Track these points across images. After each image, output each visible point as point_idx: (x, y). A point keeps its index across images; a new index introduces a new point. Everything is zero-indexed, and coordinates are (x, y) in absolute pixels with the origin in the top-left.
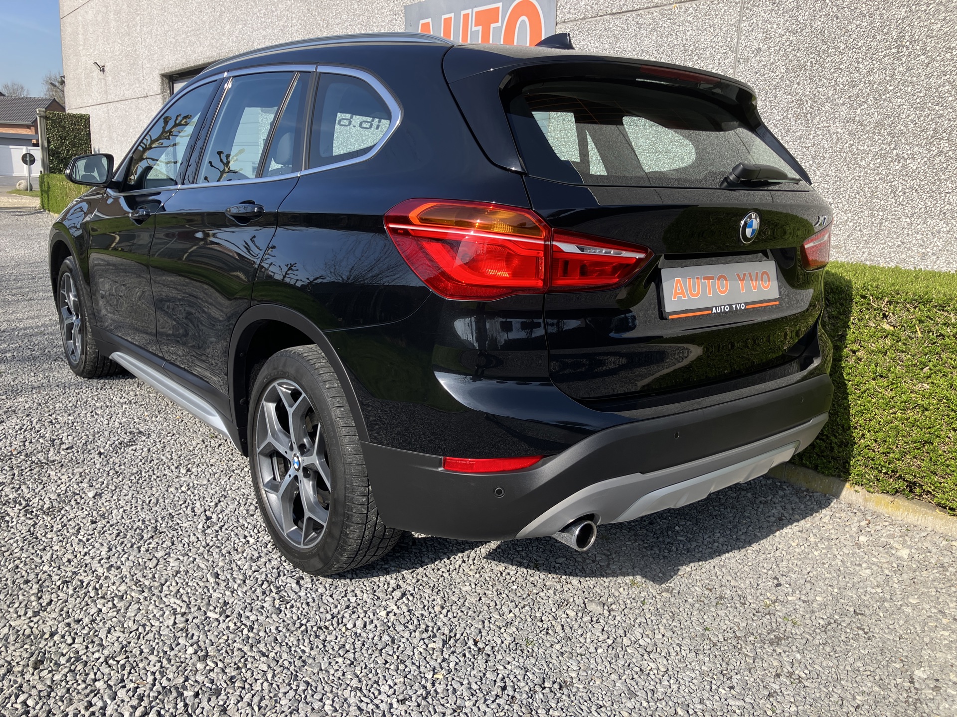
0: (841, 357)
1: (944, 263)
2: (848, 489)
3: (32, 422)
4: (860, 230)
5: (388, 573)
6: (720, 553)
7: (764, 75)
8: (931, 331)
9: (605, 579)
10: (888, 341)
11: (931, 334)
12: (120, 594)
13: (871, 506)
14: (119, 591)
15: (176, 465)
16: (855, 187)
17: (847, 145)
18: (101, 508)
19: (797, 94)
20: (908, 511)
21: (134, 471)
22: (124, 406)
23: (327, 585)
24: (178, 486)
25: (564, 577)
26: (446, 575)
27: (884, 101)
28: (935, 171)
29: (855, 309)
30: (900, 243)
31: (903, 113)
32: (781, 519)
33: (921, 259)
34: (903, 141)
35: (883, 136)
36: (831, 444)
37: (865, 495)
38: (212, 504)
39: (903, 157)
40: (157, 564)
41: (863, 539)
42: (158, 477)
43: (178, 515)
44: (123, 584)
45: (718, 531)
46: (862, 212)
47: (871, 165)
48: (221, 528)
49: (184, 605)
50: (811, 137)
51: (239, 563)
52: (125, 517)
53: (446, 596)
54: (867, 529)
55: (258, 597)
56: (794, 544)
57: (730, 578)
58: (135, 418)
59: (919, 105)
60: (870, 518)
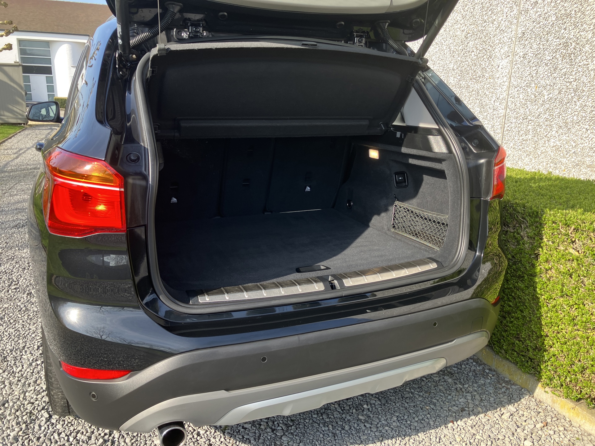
0: (536, 273)
2: (540, 388)
10: (575, 264)
19: (564, 37)
20: (586, 419)
29: (548, 232)
32: (463, 410)
37: (553, 397)
50: (574, 73)
54: (540, 432)
60: (549, 421)
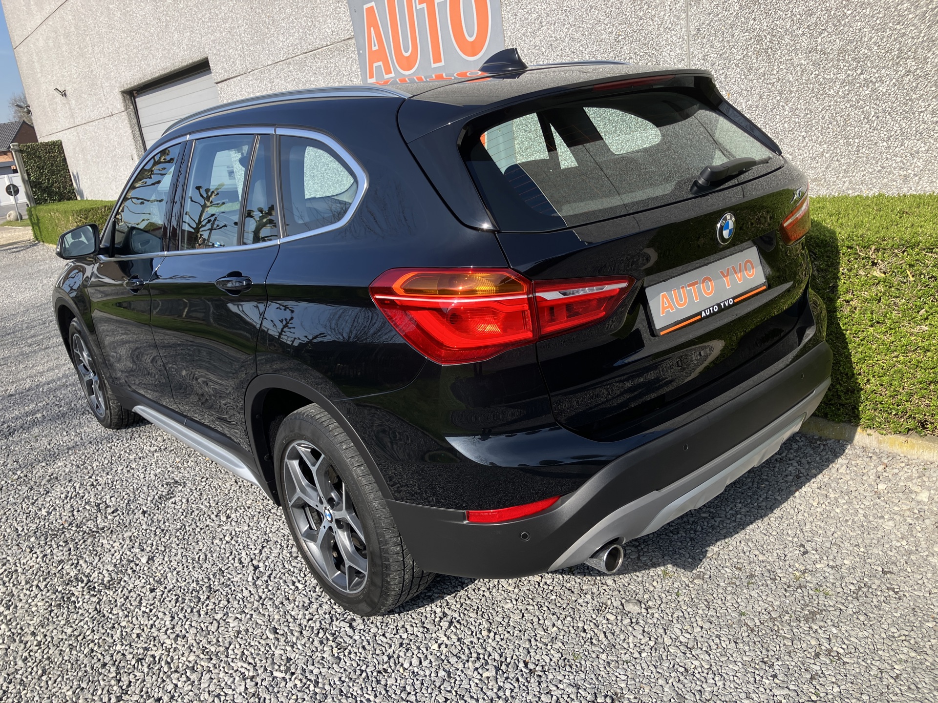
0: (835, 308)
1: (927, 182)
2: (860, 433)
3: (75, 488)
4: (837, 160)
5: (432, 601)
6: (743, 525)
7: (718, 15)
8: (922, 274)
9: (638, 574)
10: (881, 288)
11: (923, 277)
12: (191, 665)
13: (886, 447)
14: (189, 662)
15: (215, 513)
16: (827, 117)
17: (813, 75)
18: (156, 573)
19: (755, 30)
20: (923, 448)
21: (179, 527)
22: (156, 455)
23: (378, 624)
24: (222, 537)
25: (598, 578)
26: (487, 594)
27: (844, 26)
28: (905, 91)
29: (843, 260)
30: (880, 168)
31: (865, 37)
32: (798, 477)
33: (904, 181)
34: (869, 65)
35: (848, 62)
36: (837, 392)
37: (878, 437)
38: (257, 551)
39: (871, 81)
40: (218, 627)
41: (882, 487)
42: (201, 529)
43: (227, 569)
44: (192, 654)
45: (739, 501)
46: (837, 141)
47: (840, 93)
48: (269, 577)
49: (250, 668)
50: (775, 72)
51: (293, 613)
52: (180, 580)
53: (491, 617)
54: (885, 474)
55: (317, 648)
56: (815, 504)
57: (757, 553)
58: (168, 466)
59: (880, 26)
60: (886, 461)
